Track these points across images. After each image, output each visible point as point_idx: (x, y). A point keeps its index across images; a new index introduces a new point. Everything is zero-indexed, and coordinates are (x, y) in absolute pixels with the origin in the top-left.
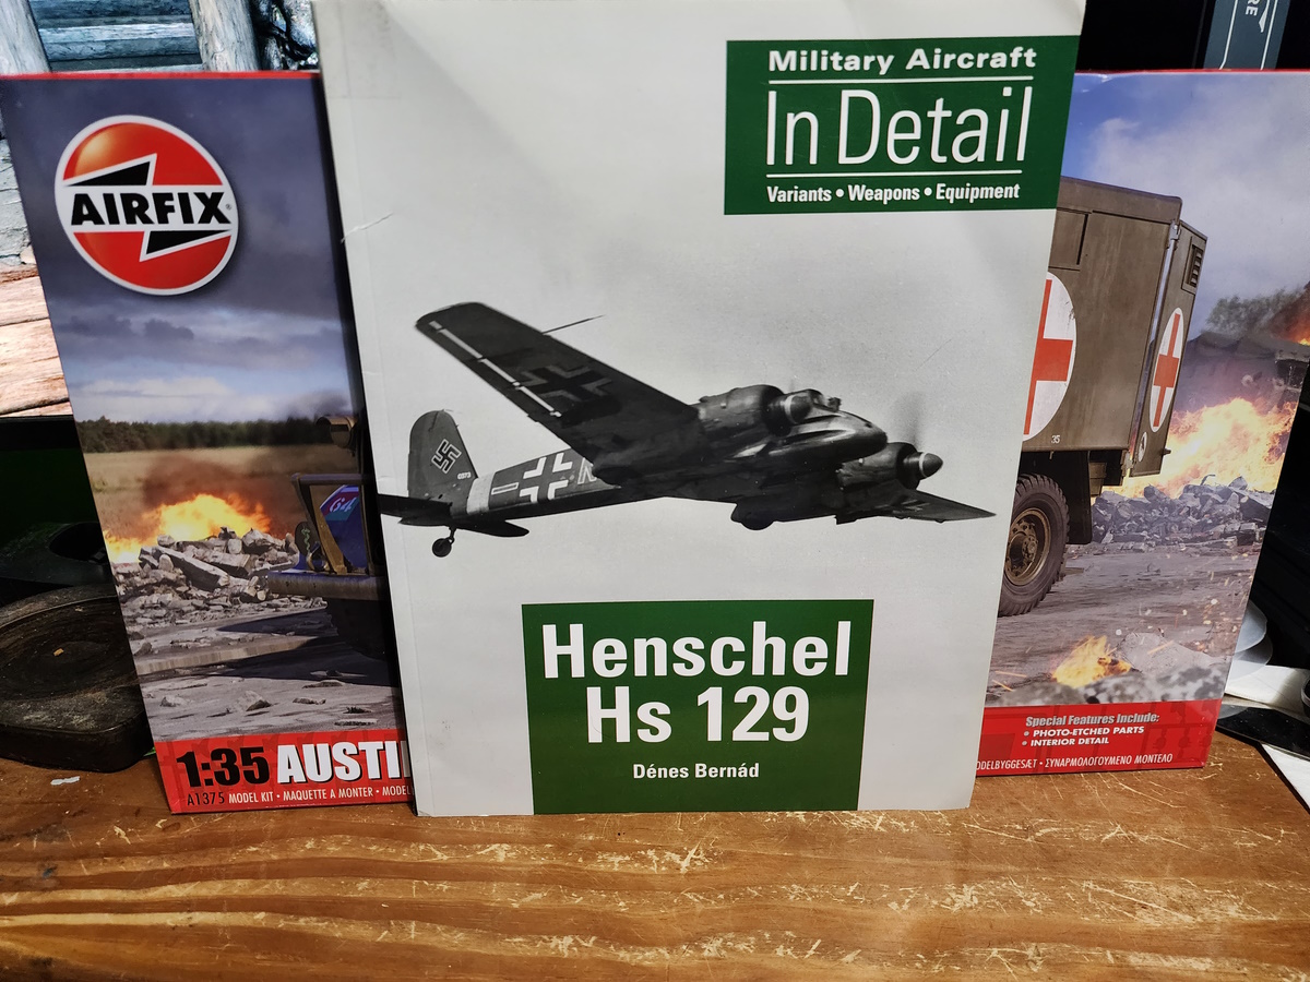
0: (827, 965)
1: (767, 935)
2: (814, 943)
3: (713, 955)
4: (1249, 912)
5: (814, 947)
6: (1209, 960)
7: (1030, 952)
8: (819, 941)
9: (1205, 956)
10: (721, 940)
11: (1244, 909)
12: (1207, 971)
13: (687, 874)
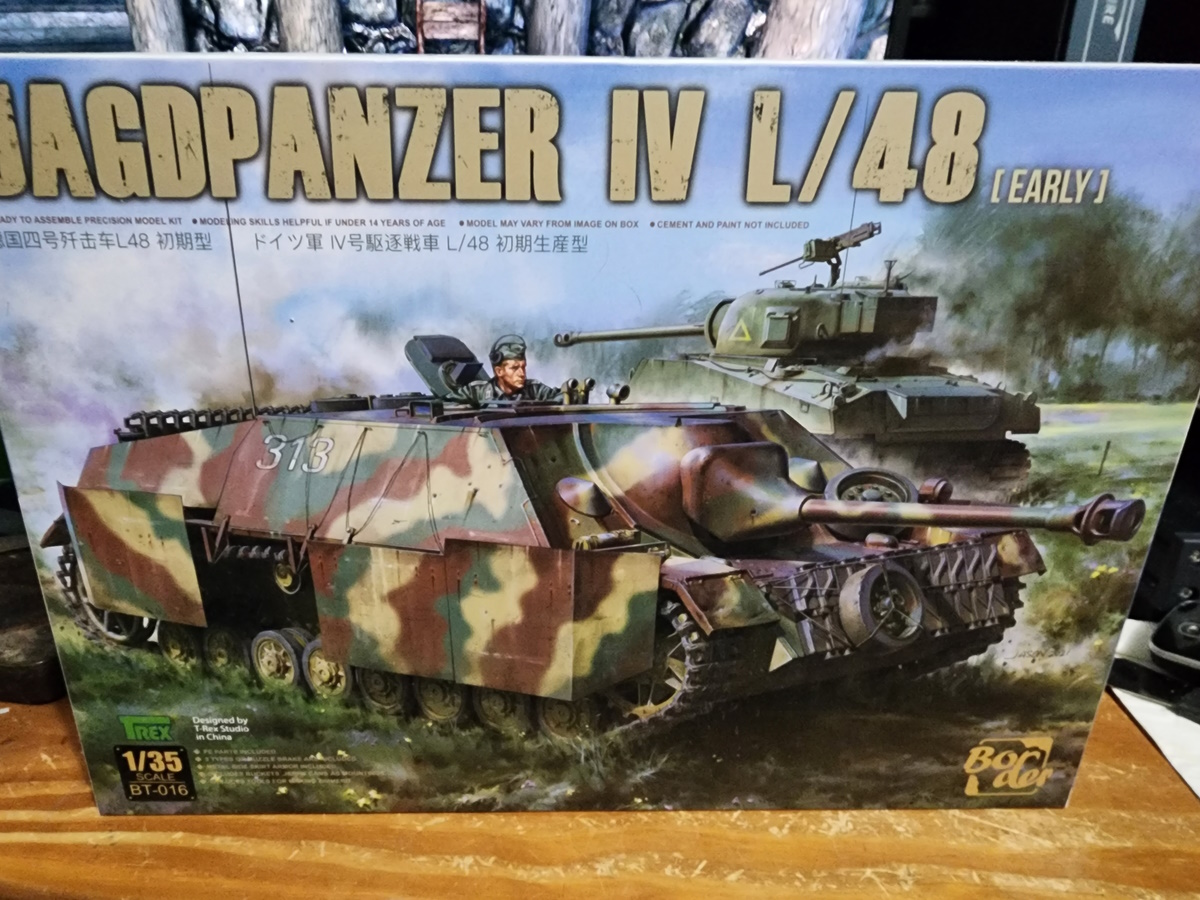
4: (1105, 838)
6: (1068, 881)
7: (901, 872)
9: (1066, 877)
11: (1099, 835)
12: (1067, 892)
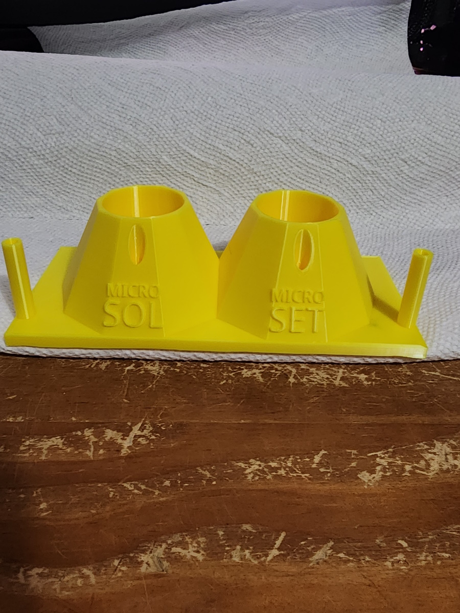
0: (294, 569)
1: (221, 533)
2: (277, 538)
3: (152, 570)
5: (278, 543)
8: (283, 535)
10: (164, 545)
13: (128, 457)
